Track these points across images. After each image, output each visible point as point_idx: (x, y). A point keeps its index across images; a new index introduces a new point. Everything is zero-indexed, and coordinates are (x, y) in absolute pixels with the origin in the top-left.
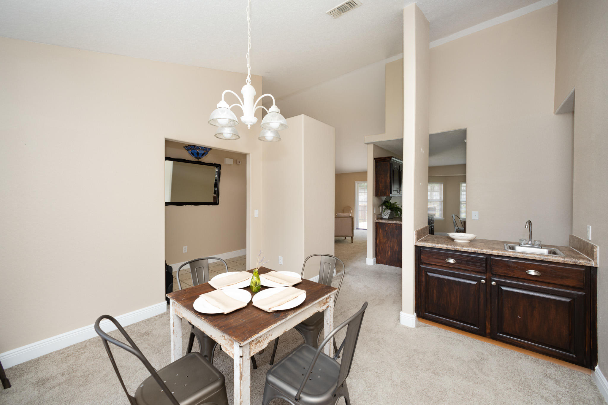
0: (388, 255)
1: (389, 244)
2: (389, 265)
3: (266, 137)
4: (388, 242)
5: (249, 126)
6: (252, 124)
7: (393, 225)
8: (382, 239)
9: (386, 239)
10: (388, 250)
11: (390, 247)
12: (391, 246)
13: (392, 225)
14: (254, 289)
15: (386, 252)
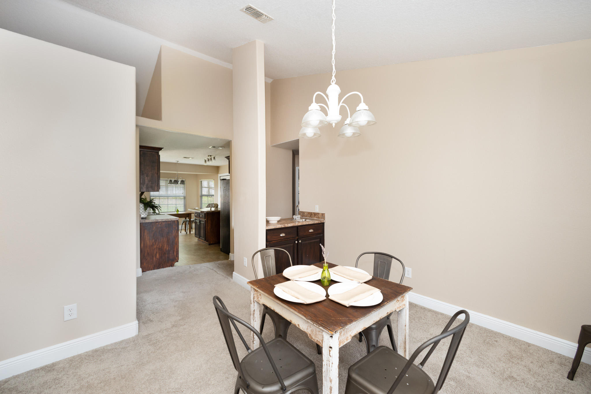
0: (156, 257)
1: (157, 246)
2: (157, 269)
3: (306, 134)
4: (156, 243)
5: (334, 125)
6: (336, 122)
7: (162, 223)
8: (148, 241)
9: (153, 241)
10: (157, 253)
11: (159, 249)
12: (159, 246)
13: (160, 223)
14: (326, 283)
15: (154, 255)
